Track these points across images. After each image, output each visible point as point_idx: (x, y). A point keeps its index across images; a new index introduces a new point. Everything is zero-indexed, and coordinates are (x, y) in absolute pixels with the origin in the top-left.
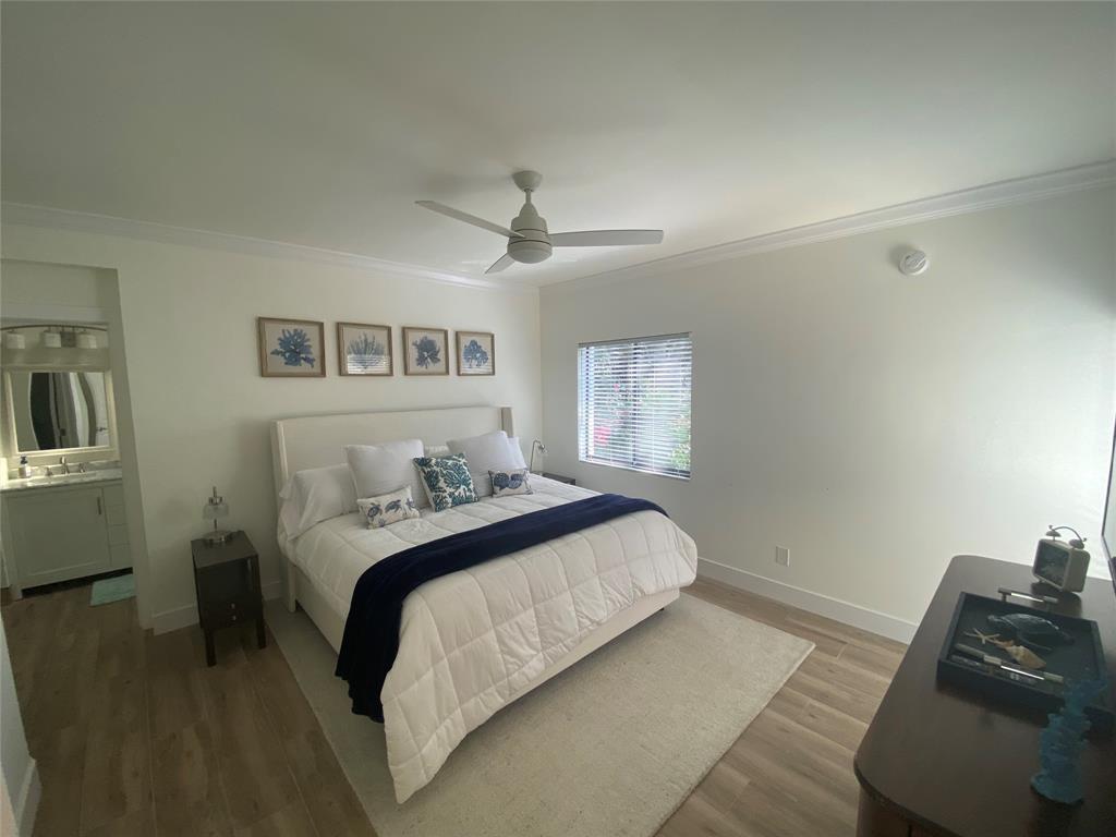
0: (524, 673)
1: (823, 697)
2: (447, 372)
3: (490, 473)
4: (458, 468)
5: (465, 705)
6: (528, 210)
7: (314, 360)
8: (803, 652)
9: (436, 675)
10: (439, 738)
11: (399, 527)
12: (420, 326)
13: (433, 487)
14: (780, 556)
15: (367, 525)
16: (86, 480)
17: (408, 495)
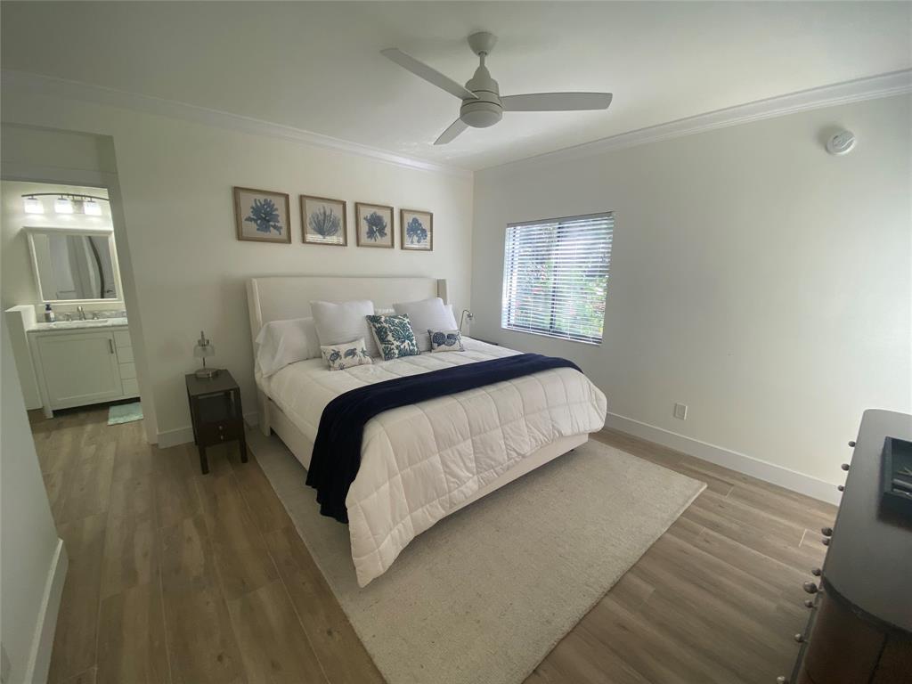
0: (462, 492)
1: (715, 526)
2: (393, 246)
3: (429, 332)
4: (403, 326)
5: (414, 513)
6: (482, 72)
7: (281, 228)
8: (697, 490)
9: (391, 487)
10: (392, 538)
11: (355, 370)
12: (370, 203)
13: (383, 340)
14: (678, 411)
15: (329, 368)
16: (100, 325)
17: (362, 345)
